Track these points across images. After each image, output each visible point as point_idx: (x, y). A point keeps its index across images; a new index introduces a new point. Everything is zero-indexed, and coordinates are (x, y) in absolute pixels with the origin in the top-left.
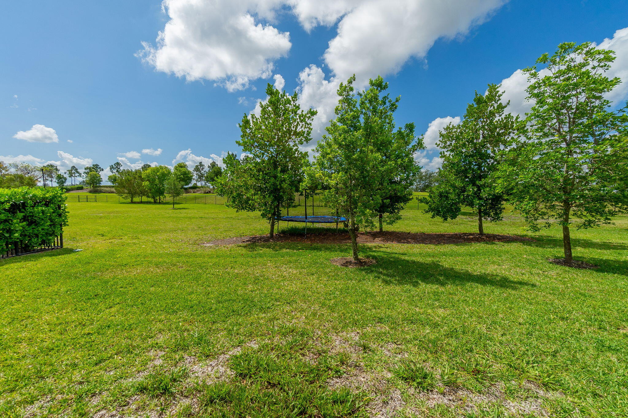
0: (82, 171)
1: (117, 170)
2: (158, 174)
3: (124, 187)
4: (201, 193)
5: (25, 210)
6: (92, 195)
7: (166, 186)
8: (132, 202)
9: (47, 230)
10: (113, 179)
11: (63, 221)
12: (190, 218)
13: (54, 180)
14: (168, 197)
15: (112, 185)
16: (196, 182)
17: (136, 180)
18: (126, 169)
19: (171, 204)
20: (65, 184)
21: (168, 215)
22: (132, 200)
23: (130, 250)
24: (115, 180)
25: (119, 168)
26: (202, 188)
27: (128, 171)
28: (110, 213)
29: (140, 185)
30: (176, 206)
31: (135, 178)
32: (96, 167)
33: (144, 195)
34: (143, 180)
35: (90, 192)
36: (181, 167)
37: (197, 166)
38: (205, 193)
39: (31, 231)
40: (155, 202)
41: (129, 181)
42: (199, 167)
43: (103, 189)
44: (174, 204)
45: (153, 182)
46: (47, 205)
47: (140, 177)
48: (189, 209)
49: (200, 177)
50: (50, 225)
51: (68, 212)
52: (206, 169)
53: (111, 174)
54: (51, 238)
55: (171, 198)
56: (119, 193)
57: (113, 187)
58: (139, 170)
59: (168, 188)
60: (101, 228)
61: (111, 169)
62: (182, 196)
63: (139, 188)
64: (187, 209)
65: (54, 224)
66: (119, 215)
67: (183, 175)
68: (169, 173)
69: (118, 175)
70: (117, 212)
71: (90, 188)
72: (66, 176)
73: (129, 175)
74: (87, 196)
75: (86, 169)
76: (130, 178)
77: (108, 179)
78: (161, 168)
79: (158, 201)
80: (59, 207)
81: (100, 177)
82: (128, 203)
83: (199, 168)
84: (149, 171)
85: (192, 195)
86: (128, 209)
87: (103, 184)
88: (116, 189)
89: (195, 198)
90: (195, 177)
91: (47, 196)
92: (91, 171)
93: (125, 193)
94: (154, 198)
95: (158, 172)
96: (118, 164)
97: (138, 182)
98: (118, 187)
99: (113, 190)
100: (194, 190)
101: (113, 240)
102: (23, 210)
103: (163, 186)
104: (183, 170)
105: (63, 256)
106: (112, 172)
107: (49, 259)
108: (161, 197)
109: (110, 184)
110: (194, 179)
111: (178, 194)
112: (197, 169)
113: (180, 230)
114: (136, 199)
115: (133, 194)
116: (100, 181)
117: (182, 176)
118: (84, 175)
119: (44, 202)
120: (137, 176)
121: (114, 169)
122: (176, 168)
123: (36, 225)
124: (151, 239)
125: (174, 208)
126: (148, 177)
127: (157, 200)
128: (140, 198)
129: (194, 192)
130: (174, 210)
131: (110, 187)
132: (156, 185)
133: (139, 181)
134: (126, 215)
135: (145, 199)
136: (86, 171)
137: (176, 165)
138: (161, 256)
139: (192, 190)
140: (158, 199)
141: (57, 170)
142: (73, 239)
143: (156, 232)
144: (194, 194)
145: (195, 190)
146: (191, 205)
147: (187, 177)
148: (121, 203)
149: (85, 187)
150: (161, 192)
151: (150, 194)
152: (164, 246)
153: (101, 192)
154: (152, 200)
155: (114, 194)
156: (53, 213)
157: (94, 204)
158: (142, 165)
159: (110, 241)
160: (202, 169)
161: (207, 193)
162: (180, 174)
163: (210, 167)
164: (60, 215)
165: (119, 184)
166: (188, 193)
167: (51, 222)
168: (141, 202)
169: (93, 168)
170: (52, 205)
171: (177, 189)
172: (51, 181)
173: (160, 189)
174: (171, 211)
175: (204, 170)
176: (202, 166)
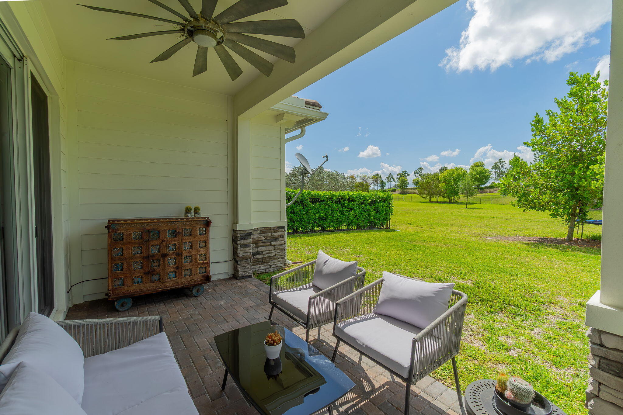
0: (395, 177)
1: (420, 174)
2: (454, 175)
3: (424, 189)
5: (375, 204)
6: (401, 196)
7: (460, 186)
8: (430, 202)
9: (384, 216)
10: (416, 183)
11: (391, 212)
12: (481, 217)
13: (379, 185)
14: (462, 198)
15: (415, 187)
16: (494, 181)
17: (434, 182)
18: (426, 173)
19: (464, 204)
20: (384, 188)
21: (460, 214)
22: (430, 200)
23: (427, 234)
24: (418, 183)
25: (421, 173)
27: (428, 175)
28: (414, 210)
29: (437, 187)
30: (469, 206)
31: (433, 181)
32: (404, 174)
33: (440, 195)
34: (440, 182)
35: (400, 193)
36: (478, 166)
37: (496, 163)
39: (377, 216)
40: (450, 202)
41: (428, 183)
42: (498, 164)
43: (409, 191)
44: (467, 204)
45: (448, 184)
46: (384, 202)
47: (438, 179)
48: (482, 209)
49: (500, 175)
50: (385, 214)
51: (394, 207)
52: (507, 165)
53: (415, 178)
54: (385, 221)
55: (464, 198)
56: (421, 194)
57: (416, 189)
58: (437, 173)
59: (462, 188)
60: (409, 220)
61: (415, 174)
62: (476, 196)
63: (436, 189)
64: (480, 209)
65: (387, 213)
66: (420, 212)
67: (479, 174)
68: (464, 173)
69: (420, 179)
70: (419, 210)
71: (399, 190)
72: (386, 181)
73: (428, 178)
74: (398, 197)
75: (398, 175)
76: (429, 181)
77: (413, 182)
78: (457, 169)
79: (453, 201)
80: (389, 203)
81: (407, 181)
82: (426, 203)
84: (445, 173)
85: (488, 195)
86: (427, 208)
87: (409, 187)
88: (418, 191)
89: (491, 198)
90: (493, 175)
91: (384, 196)
92: (401, 177)
93: (425, 194)
94: (449, 198)
95: (454, 173)
96: (420, 169)
97: (435, 184)
98: (420, 189)
99: (416, 191)
100: (490, 190)
101: (417, 228)
102: (374, 204)
103: (458, 187)
104: (479, 169)
105: (391, 232)
106: (416, 176)
107: (385, 232)
108: (455, 197)
109: (414, 186)
110: (492, 178)
111: (472, 194)
112: (496, 167)
113: (468, 225)
114: (434, 199)
115: (431, 195)
116: (407, 184)
117: (478, 176)
118: (397, 180)
119: (383, 200)
120: (435, 179)
121: (417, 173)
122: (472, 168)
123: (379, 213)
124: (443, 230)
125: (467, 208)
126: (445, 179)
127: (451, 200)
128: (437, 198)
129: (491, 192)
130: (467, 210)
131: (414, 189)
132: (451, 186)
133: (437, 183)
134: (425, 212)
135: (441, 199)
136: (398, 177)
137: (472, 164)
138: (448, 240)
139: (488, 190)
140: (453, 199)
141: (381, 177)
142: (394, 225)
143: (447, 225)
144: (491, 194)
145: (493, 190)
146: (486, 205)
147: (484, 176)
148: (421, 203)
149: (397, 190)
150: (455, 193)
151: (445, 195)
152: (452, 235)
153: (407, 193)
154: (447, 200)
155: (417, 195)
156: (387, 206)
157: (403, 203)
158: (440, 168)
159: (415, 228)
160: (502, 166)
162: (475, 173)
164: (389, 208)
165: (420, 186)
166: (484, 193)
167: (386, 212)
168: (438, 202)
169: (403, 174)
170: (386, 202)
171: (471, 189)
172: (377, 186)
173: (454, 189)
174: (463, 211)
175: (505, 167)
176: (502, 163)
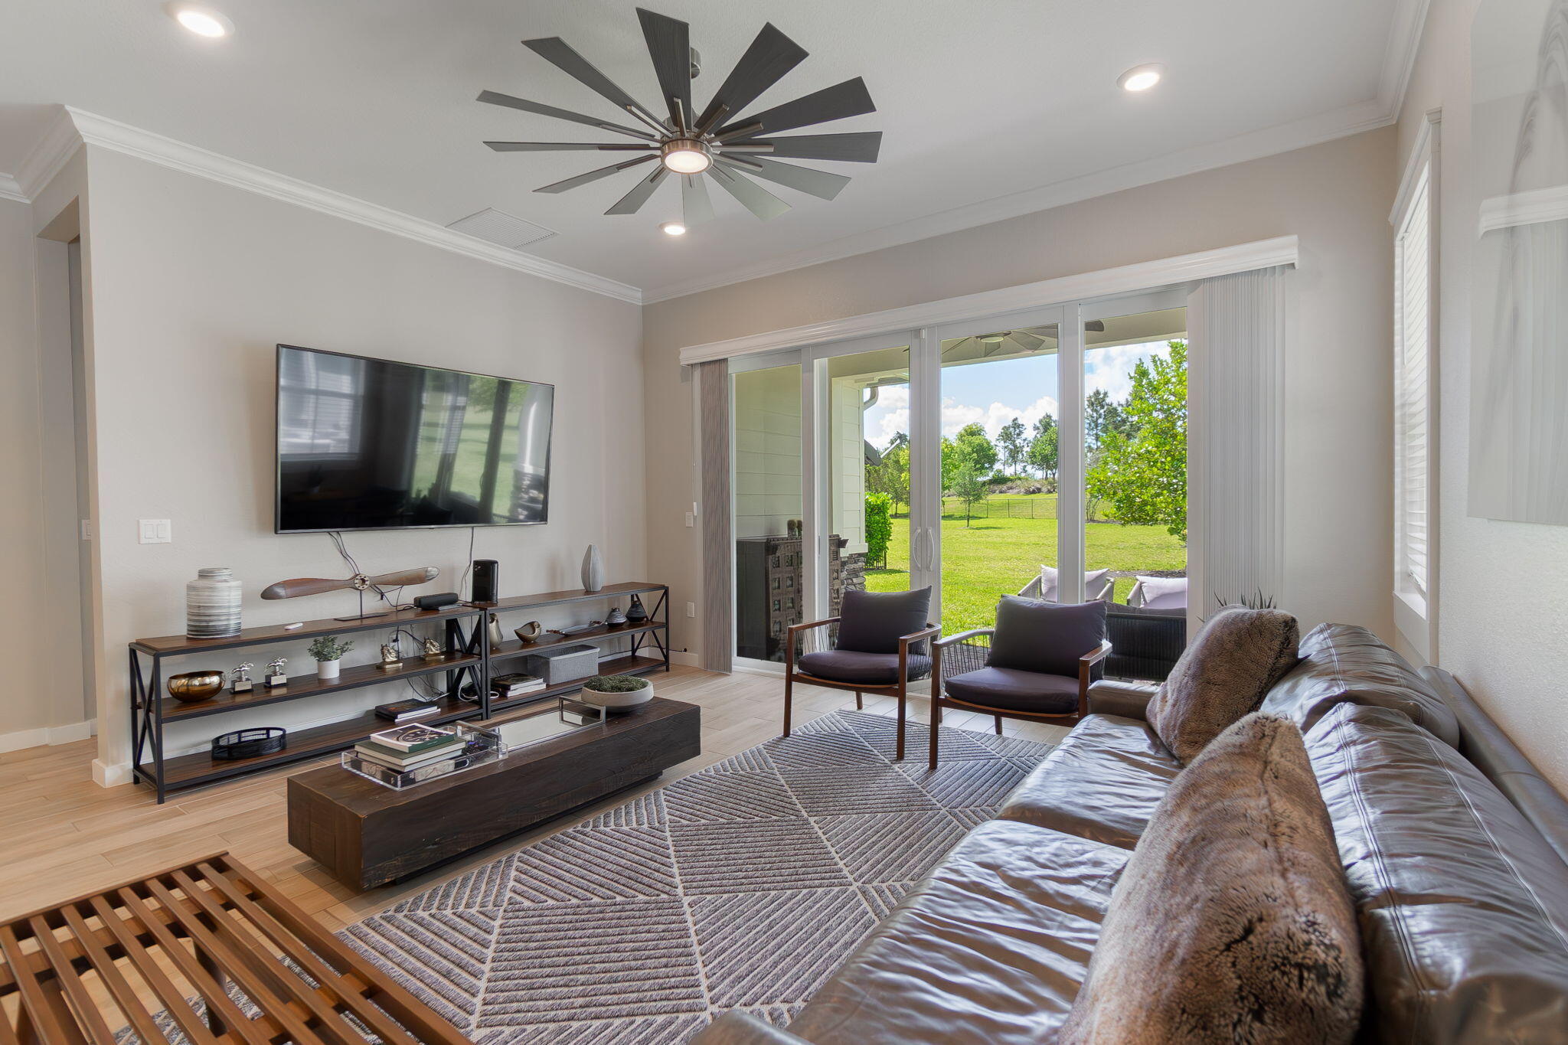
4: (1018, 493)
11: (888, 535)
14: (950, 504)
16: (1003, 467)
17: (889, 470)
19: (964, 519)
21: (966, 539)
26: (1019, 482)
29: (897, 482)
30: (972, 522)
31: (886, 467)
34: (900, 469)
36: (972, 434)
37: (1005, 428)
38: (1029, 492)
41: (875, 472)
42: (1011, 429)
44: (969, 518)
47: (897, 462)
48: (1001, 528)
49: (1014, 454)
52: (1029, 434)
55: (962, 505)
59: (958, 484)
62: (984, 501)
63: (893, 486)
64: (997, 528)
65: (882, 538)
67: (976, 452)
83: (1011, 432)
85: (998, 498)
89: (1008, 505)
90: (1002, 455)
97: (892, 474)
100: (1000, 486)
104: (976, 440)
110: (999, 460)
111: (978, 498)
112: (1007, 435)
117: (975, 454)
120: (890, 462)
122: (961, 438)
125: (970, 528)
129: (1001, 492)
130: (970, 532)
133: (895, 473)
137: (961, 430)
139: (995, 487)
144: (1004, 497)
145: (1004, 487)
146: (1001, 521)
147: (985, 455)
156: (883, 523)
160: (1019, 435)
161: (1034, 492)
162: (969, 449)
163: (1038, 428)
164: (886, 527)
166: (991, 493)
167: (881, 534)
170: (881, 515)
171: (975, 485)
174: (966, 532)
175: (1023, 436)
176: (1019, 427)
